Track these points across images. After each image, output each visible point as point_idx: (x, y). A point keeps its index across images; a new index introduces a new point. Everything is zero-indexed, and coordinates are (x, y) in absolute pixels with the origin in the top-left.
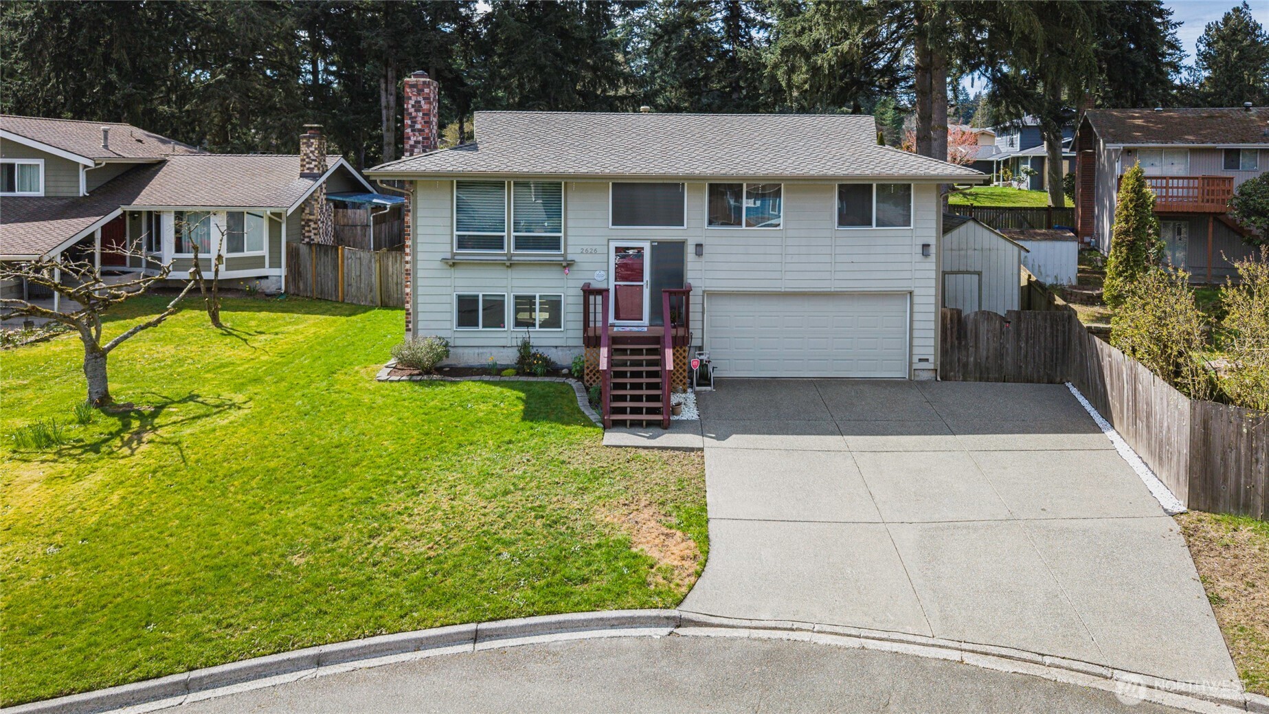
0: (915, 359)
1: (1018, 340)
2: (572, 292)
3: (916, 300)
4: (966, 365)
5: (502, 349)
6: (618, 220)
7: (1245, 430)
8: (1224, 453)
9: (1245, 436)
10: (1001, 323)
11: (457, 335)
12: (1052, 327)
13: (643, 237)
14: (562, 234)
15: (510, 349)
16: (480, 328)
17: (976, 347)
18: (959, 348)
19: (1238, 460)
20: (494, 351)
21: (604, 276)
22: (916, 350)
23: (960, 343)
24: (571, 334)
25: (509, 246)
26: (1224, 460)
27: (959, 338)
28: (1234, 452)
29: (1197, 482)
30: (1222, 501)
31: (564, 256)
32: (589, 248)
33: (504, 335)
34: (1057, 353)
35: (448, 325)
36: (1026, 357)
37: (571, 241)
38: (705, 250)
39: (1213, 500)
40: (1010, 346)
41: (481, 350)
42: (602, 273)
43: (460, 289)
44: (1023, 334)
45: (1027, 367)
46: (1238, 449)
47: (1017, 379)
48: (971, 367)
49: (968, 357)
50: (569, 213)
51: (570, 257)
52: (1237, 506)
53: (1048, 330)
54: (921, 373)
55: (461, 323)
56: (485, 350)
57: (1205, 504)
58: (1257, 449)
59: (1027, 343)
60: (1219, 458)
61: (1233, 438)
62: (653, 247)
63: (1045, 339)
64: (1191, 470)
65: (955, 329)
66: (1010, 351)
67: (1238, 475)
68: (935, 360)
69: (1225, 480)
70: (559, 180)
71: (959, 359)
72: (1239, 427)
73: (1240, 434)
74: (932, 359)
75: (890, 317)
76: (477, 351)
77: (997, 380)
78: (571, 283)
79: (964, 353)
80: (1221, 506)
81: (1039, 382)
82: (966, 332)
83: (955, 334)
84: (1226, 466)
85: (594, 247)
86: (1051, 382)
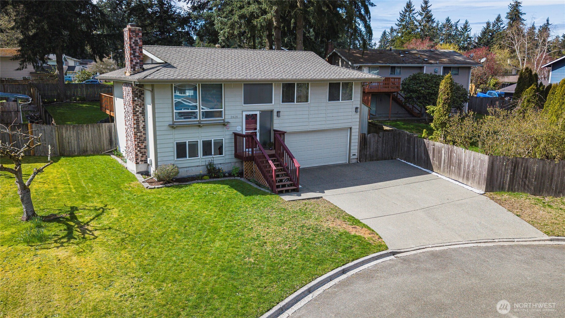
0: (351, 155)
1: (383, 144)
2: (228, 137)
3: (353, 131)
4: (366, 155)
5: (197, 168)
6: (246, 102)
7: (505, 164)
8: (497, 172)
9: (504, 165)
10: (378, 138)
11: (177, 162)
12: (393, 138)
13: (256, 109)
14: (223, 110)
15: (200, 167)
16: (188, 158)
17: (370, 148)
18: (364, 149)
19: (501, 174)
20: (193, 168)
21: (241, 128)
22: (352, 151)
23: (364, 147)
24: (227, 157)
25: (199, 117)
26: (497, 174)
27: (364, 145)
28: (500, 172)
29: (488, 183)
30: (495, 188)
31: (224, 120)
32: (234, 115)
33: (198, 160)
34: (394, 148)
35: (172, 158)
36: (385, 150)
37: (227, 112)
38: (281, 114)
39: (492, 188)
40: (380, 147)
41: (187, 169)
42: (240, 127)
43: (178, 139)
44: (384, 141)
45: (385, 154)
46: (502, 170)
47: (382, 159)
48: (368, 156)
49: (367, 152)
50: (226, 100)
51: (226, 121)
52: (499, 189)
53: (392, 139)
54: (353, 160)
55: (178, 157)
56: (189, 169)
57: (490, 189)
58: (507, 169)
59: (385, 145)
60: (495, 174)
61: (501, 166)
62: (260, 113)
63: (391, 143)
64: (487, 179)
65: (363, 142)
66: (380, 148)
67: (501, 179)
68: (358, 154)
69: (497, 181)
70: (221, 83)
71: (364, 153)
72: (503, 163)
73: (503, 165)
74: (356, 155)
75: (343, 138)
76: (185, 169)
77: (376, 160)
78: (227, 133)
79: (366, 151)
80: (494, 189)
81: (388, 159)
82: (367, 142)
83: (363, 143)
84: (497, 176)
85: (236, 115)
86: (392, 159)
